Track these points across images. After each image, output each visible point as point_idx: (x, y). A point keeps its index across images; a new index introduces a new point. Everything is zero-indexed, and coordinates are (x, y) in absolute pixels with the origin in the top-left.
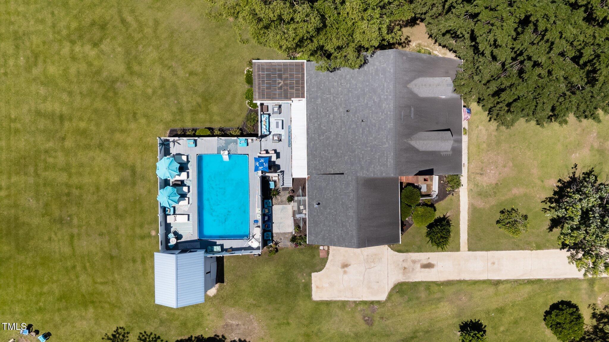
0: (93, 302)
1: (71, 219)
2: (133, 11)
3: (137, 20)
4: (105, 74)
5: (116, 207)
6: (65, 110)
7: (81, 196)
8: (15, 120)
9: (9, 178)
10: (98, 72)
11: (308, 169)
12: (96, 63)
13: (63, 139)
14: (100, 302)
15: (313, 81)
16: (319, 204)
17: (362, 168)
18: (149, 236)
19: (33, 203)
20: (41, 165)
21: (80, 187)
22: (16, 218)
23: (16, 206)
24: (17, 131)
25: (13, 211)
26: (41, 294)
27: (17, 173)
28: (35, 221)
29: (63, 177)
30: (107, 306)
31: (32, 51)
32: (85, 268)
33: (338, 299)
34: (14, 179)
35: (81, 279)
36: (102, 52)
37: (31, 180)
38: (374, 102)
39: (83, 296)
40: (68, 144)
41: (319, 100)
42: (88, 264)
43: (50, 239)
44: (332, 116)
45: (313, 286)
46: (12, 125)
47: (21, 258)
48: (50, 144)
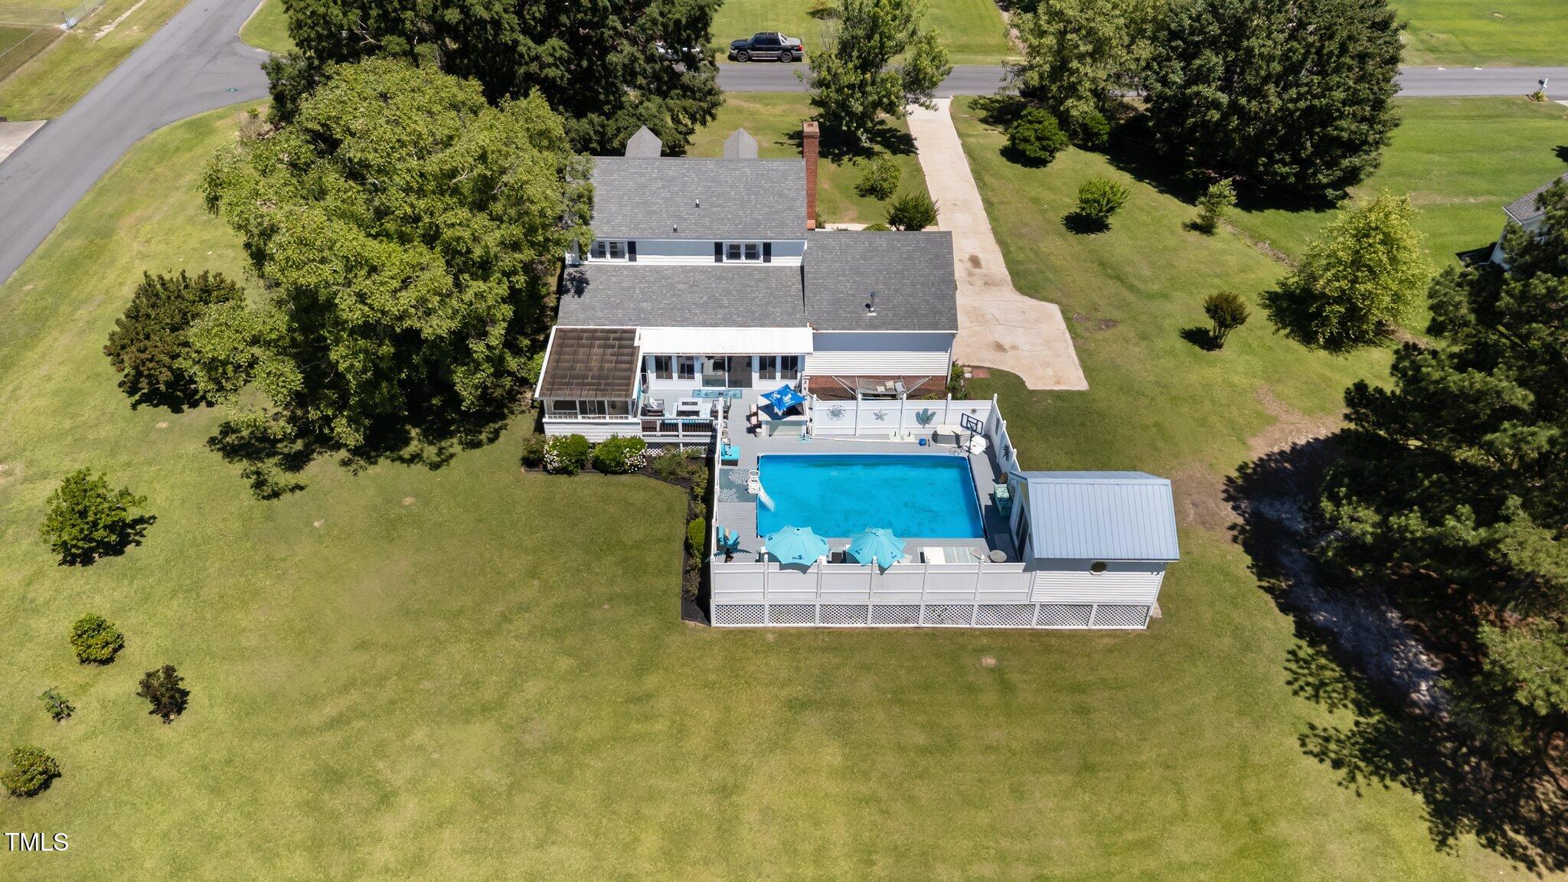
2: (313, 701)
3: (346, 688)
7: (897, 851)
11: (794, 325)
15: (601, 315)
16: (868, 306)
17: (790, 208)
18: (999, 672)
33: (1075, 358)
41: (644, 305)
44: (680, 286)
45: (1056, 388)
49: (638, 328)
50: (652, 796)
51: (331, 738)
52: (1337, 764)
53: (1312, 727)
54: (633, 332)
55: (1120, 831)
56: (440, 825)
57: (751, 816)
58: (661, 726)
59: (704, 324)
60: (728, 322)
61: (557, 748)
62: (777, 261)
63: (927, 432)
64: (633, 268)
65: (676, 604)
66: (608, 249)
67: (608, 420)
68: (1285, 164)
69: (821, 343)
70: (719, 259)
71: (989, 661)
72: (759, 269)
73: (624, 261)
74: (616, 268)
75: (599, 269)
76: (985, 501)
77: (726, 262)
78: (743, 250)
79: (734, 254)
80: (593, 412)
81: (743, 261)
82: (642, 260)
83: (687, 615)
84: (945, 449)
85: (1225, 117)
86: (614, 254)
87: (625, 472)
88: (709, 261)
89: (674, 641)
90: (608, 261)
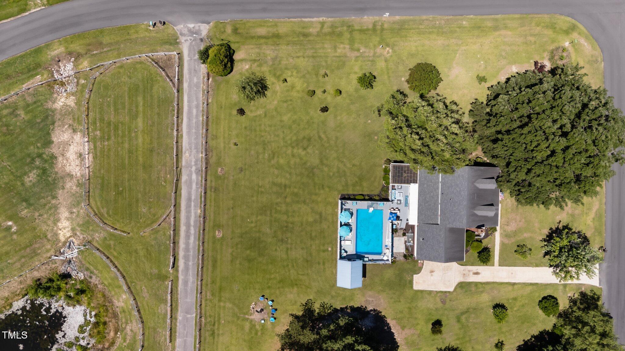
0: (296, 285)
1: (288, 240)
2: (325, 132)
3: (327, 137)
4: (309, 164)
5: (311, 234)
6: (287, 182)
7: (293, 228)
8: (261, 187)
9: (257, 217)
10: (305, 163)
11: (418, 220)
12: (304, 158)
13: (286, 197)
14: (300, 285)
15: (423, 175)
16: (423, 239)
17: (449, 223)
18: (327, 250)
19: (268, 230)
20: (274, 211)
21: (292, 223)
22: (259, 238)
23: (259, 231)
24: (262, 192)
25: (258, 235)
26: (270, 279)
27: (261, 214)
28: (270, 240)
29: (284, 218)
30: (303, 287)
31: (272, 152)
32: (293, 266)
33: (427, 289)
34: (259, 217)
35: (291, 272)
36: (308, 153)
37: (268, 219)
38: (457, 191)
39: (292, 281)
40: (288, 200)
41: (426, 186)
42: (295, 264)
43: (276, 250)
44: (432, 194)
45: (414, 282)
46: (260, 189)
47: (260, 259)
48: (279, 200)
49: (418, 184)
60: (420, 205)
65: (345, 193)
71: (330, 249)
83: (342, 195)
89: (336, 193)
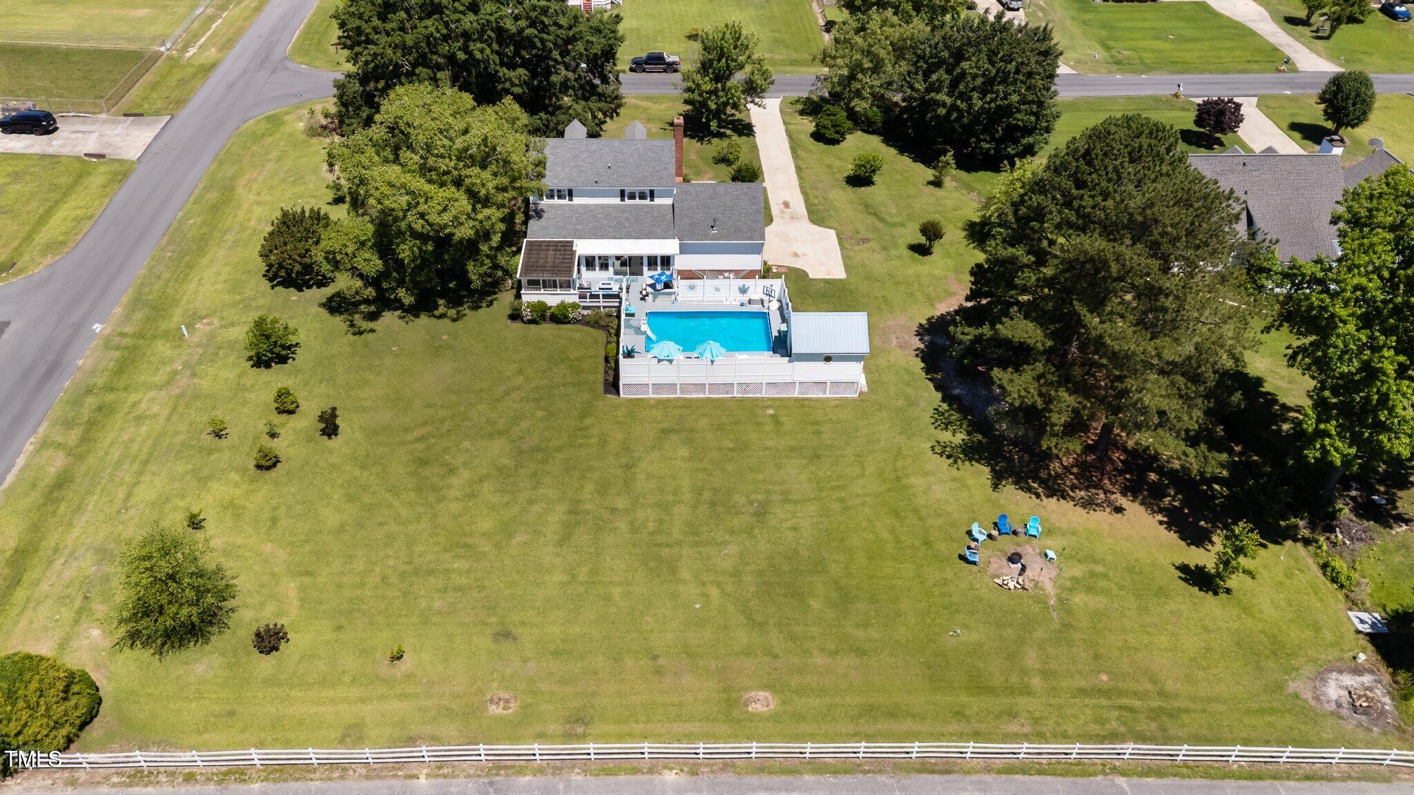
2: (406, 429)
3: (423, 425)
11: (667, 238)
12: (484, 471)
16: (713, 227)
18: (775, 418)
19: (733, 549)
22: (761, 573)
23: (736, 573)
25: (748, 578)
31: (445, 550)
32: (841, 487)
33: (841, 261)
39: (889, 490)
41: (578, 227)
44: (600, 217)
45: (825, 277)
49: (576, 241)
50: (590, 469)
51: (420, 446)
52: (949, 457)
53: (938, 442)
54: (572, 242)
55: (829, 482)
56: (482, 481)
57: (642, 477)
58: (594, 441)
59: (615, 238)
60: (629, 236)
61: (538, 449)
62: (658, 201)
63: (745, 299)
64: (571, 205)
65: (601, 387)
66: (556, 193)
67: (559, 292)
68: (987, 142)
69: (684, 250)
70: (623, 200)
71: (771, 412)
72: (647, 206)
73: (566, 201)
74: (560, 206)
75: (550, 206)
76: (775, 333)
77: (628, 201)
78: (637, 195)
79: (632, 197)
80: (550, 287)
81: (637, 201)
82: (577, 201)
83: (606, 392)
84: (756, 308)
85: (949, 113)
86: (560, 197)
87: (569, 323)
88: (617, 201)
89: (600, 404)
90: (556, 201)
